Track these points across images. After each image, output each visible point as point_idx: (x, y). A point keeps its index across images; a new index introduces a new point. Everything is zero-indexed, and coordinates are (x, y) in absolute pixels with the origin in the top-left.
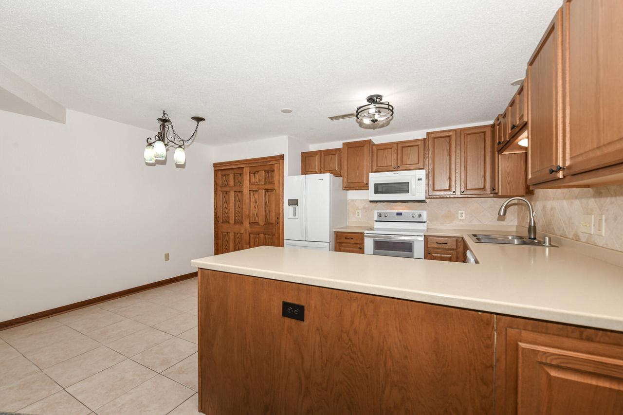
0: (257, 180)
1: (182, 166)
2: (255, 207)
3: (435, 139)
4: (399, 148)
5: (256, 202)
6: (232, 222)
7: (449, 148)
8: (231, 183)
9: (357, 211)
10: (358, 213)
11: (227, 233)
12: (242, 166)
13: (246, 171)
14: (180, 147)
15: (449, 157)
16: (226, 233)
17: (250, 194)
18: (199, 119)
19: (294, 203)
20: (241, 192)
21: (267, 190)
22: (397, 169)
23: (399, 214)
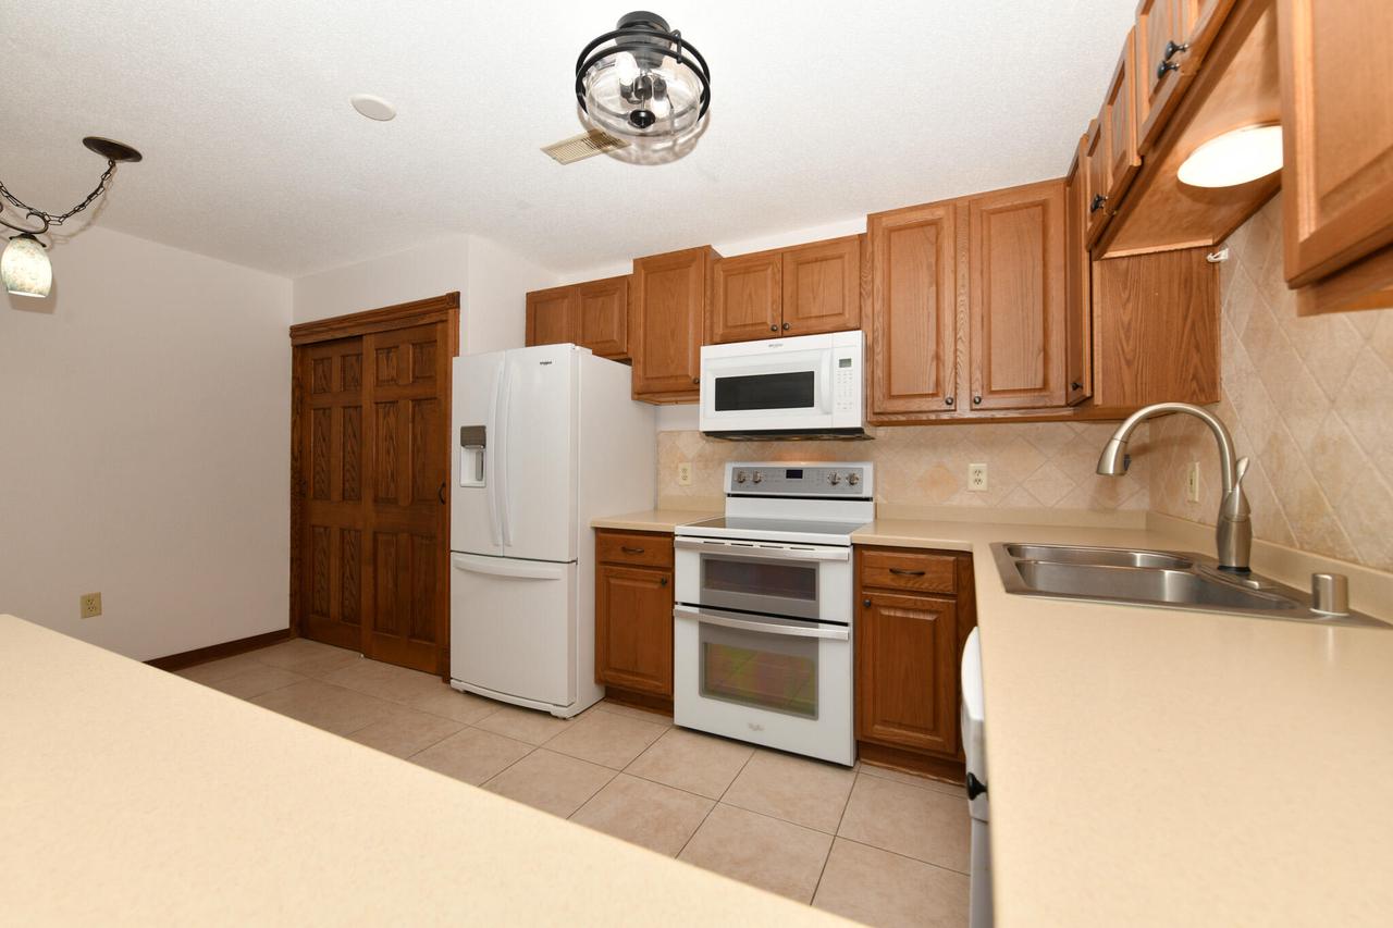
0: (394, 373)
1: (44, 305)
2: (388, 452)
3: (894, 236)
4: (789, 268)
5: (391, 438)
6: (336, 496)
7: (933, 260)
8: (336, 384)
9: (681, 466)
10: (685, 470)
11: (326, 528)
12: (356, 332)
13: (369, 345)
14: (28, 235)
15: (934, 288)
16: (322, 530)
17: (377, 412)
18: (116, 152)
19: (475, 437)
20: (358, 407)
21: (417, 401)
22: (782, 331)
23: (794, 474)
